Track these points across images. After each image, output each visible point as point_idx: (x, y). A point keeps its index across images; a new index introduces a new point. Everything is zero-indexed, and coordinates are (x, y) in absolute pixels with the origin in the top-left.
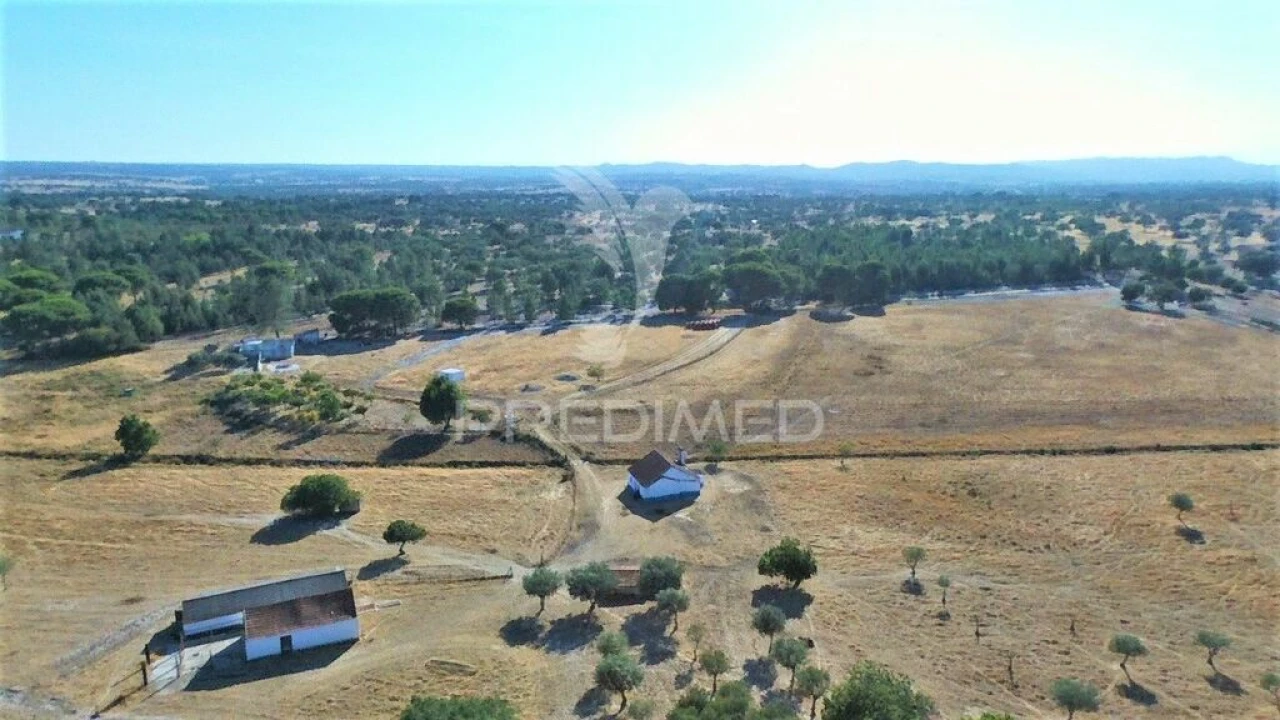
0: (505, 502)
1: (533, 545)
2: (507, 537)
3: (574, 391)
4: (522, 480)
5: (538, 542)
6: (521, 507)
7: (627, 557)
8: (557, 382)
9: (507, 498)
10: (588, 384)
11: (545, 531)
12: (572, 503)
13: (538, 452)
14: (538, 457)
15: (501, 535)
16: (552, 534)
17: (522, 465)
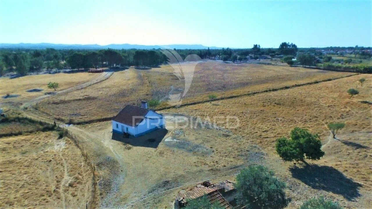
0: (11, 162)
1: (62, 195)
2: (25, 196)
3: (42, 95)
4: (23, 143)
5: (66, 191)
6: (31, 163)
7: (165, 179)
8: (29, 93)
9: (13, 158)
10: (50, 92)
11: (67, 179)
12: (78, 150)
13: (29, 125)
14: (30, 128)
15: (18, 195)
16: (77, 178)
17: (20, 134)
